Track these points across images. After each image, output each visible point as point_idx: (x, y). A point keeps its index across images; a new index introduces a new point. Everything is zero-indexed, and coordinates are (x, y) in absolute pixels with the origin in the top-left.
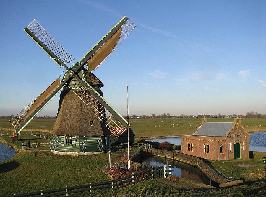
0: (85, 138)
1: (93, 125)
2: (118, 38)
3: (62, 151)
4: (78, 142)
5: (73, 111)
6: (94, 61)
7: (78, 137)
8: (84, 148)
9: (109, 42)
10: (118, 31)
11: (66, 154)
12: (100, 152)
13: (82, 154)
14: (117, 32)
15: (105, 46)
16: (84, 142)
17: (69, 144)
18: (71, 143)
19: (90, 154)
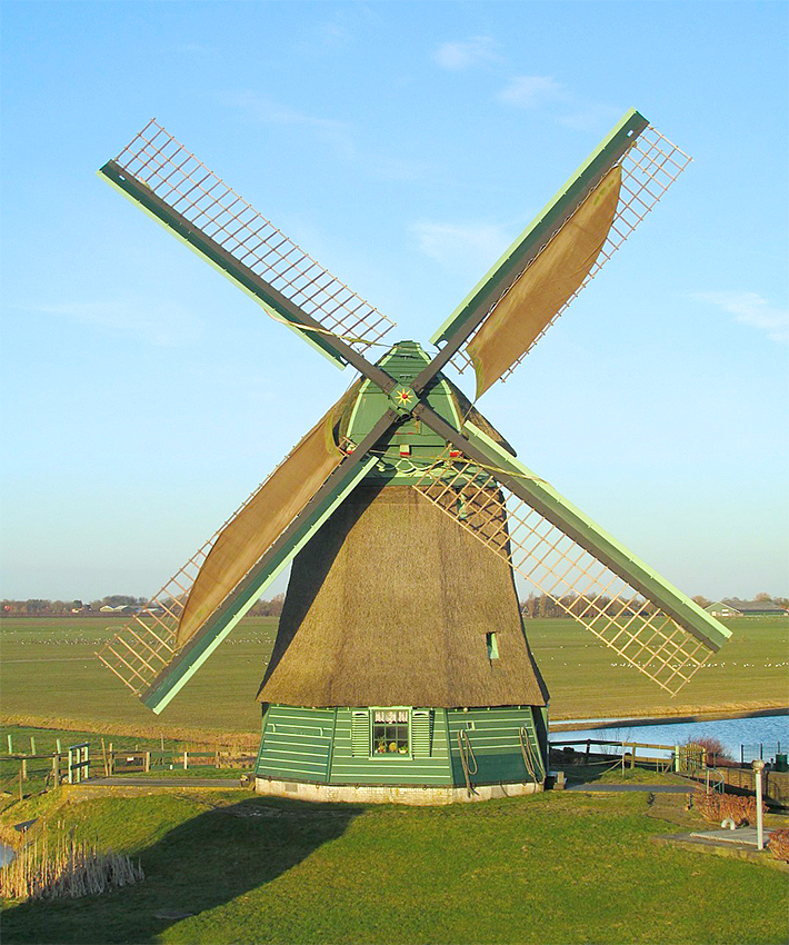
0: (466, 717)
1: (495, 654)
2: (606, 217)
3: (357, 785)
4: (441, 738)
5: (402, 586)
6: (497, 334)
7: (439, 713)
8: (471, 766)
9: (564, 242)
10: (606, 187)
11: (381, 800)
12: (530, 787)
13: (462, 793)
14: (601, 188)
15: (547, 262)
16: (467, 735)
17: (393, 746)
18: (402, 744)
19: (495, 795)
